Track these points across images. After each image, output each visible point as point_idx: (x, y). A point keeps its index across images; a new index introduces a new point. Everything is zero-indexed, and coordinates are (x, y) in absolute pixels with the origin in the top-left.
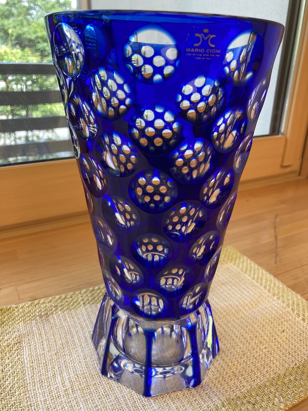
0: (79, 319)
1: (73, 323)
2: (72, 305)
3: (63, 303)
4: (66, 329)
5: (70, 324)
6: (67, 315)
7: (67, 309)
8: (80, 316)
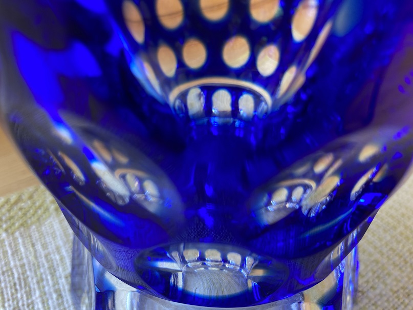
0: (45, 246)
1: (31, 258)
2: (33, 215)
3: (12, 213)
4: (16, 276)
5: (25, 261)
6: (20, 240)
7: (22, 225)
8: (49, 239)
